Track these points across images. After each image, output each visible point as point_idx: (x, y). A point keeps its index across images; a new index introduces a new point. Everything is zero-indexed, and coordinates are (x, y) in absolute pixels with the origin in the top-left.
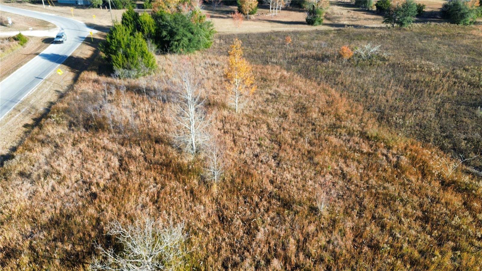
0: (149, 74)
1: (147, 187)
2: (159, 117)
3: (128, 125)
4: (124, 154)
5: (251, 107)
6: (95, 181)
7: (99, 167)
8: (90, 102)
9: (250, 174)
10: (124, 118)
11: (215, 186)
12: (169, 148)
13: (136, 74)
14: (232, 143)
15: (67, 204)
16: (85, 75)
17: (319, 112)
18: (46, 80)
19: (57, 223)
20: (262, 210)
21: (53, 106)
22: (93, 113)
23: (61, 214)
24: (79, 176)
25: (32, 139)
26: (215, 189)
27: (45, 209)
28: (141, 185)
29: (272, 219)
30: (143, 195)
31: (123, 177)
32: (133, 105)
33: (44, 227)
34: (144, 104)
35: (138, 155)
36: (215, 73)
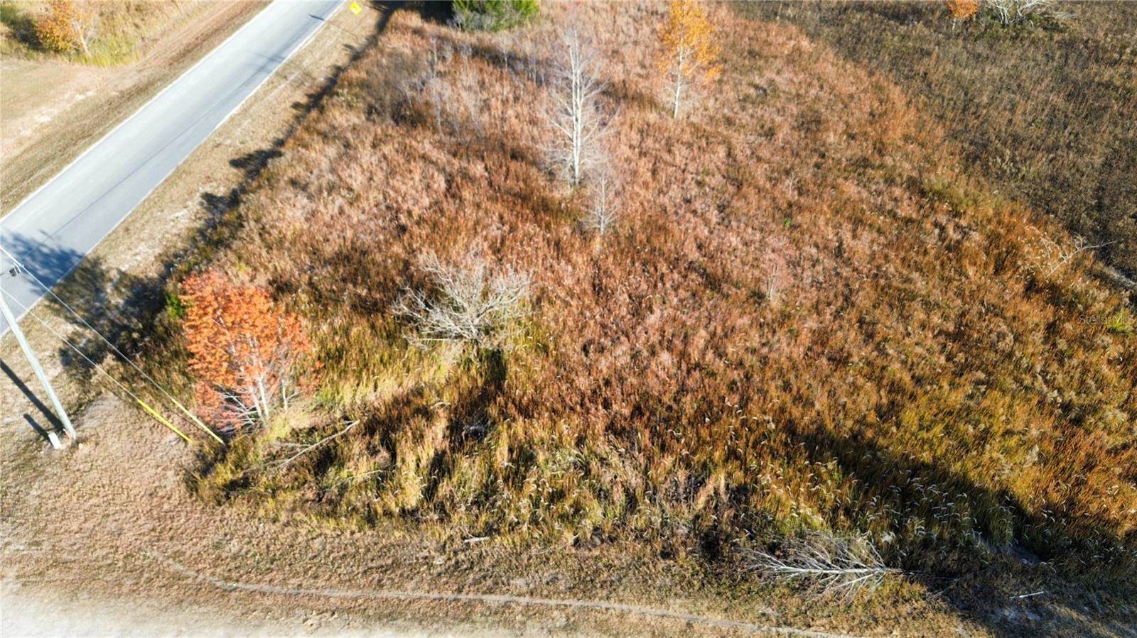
0: (520, 23)
1: (485, 227)
2: (525, 113)
3: (467, 121)
4: (454, 172)
5: (706, 109)
6: (405, 207)
7: (413, 187)
8: (405, 73)
9: (665, 228)
10: (462, 109)
11: (598, 239)
12: (533, 171)
13: (493, 23)
14: (649, 174)
15: (362, 236)
16: (399, 17)
17: (845, 132)
18: (330, 22)
19: (348, 259)
20: (668, 285)
21: (341, 75)
22: (409, 93)
23: (352, 248)
24: (381, 197)
25: (307, 129)
26: (597, 246)
27: (330, 237)
28: (477, 223)
29: (681, 301)
30: (479, 239)
31: (450, 207)
32: (482, 84)
33: (327, 262)
34: (502, 85)
35: (478, 175)
36: (654, 31)
